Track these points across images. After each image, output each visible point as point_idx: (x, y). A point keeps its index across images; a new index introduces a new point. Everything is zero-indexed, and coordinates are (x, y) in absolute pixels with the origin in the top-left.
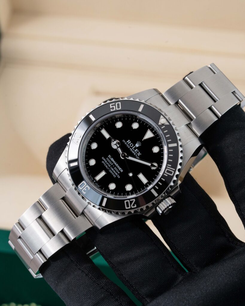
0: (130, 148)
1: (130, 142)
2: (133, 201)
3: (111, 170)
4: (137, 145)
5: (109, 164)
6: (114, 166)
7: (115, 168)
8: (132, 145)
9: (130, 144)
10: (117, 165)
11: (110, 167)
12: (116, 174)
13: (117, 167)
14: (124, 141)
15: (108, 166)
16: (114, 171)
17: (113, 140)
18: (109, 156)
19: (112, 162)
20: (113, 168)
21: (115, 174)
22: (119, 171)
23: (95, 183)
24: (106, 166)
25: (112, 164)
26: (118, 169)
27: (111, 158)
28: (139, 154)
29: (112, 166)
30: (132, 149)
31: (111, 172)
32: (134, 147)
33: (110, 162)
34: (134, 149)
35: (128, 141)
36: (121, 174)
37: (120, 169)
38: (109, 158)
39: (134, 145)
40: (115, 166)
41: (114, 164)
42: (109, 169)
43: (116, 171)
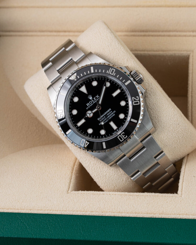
0: (93, 104)
1: (88, 104)
2: (134, 99)
3: (109, 118)
4: (91, 98)
5: (104, 119)
6: (106, 116)
7: (108, 115)
8: (91, 102)
9: (89, 104)
10: (105, 113)
11: (107, 118)
12: (112, 113)
13: (107, 113)
14: (87, 108)
15: (106, 120)
16: (110, 115)
17: (87, 116)
18: (98, 119)
19: (103, 117)
20: (107, 116)
21: (112, 115)
22: (110, 111)
23: (118, 130)
24: (106, 121)
25: (105, 117)
26: (108, 112)
27: (100, 118)
28: (98, 96)
29: (106, 117)
30: (94, 102)
31: (111, 118)
32: (92, 100)
33: (103, 119)
34: (93, 101)
35: (87, 105)
36: (112, 110)
37: (108, 111)
38: (100, 120)
39: (91, 100)
40: (106, 114)
41: (105, 115)
42: (109, 119)
43: (110, 114)
